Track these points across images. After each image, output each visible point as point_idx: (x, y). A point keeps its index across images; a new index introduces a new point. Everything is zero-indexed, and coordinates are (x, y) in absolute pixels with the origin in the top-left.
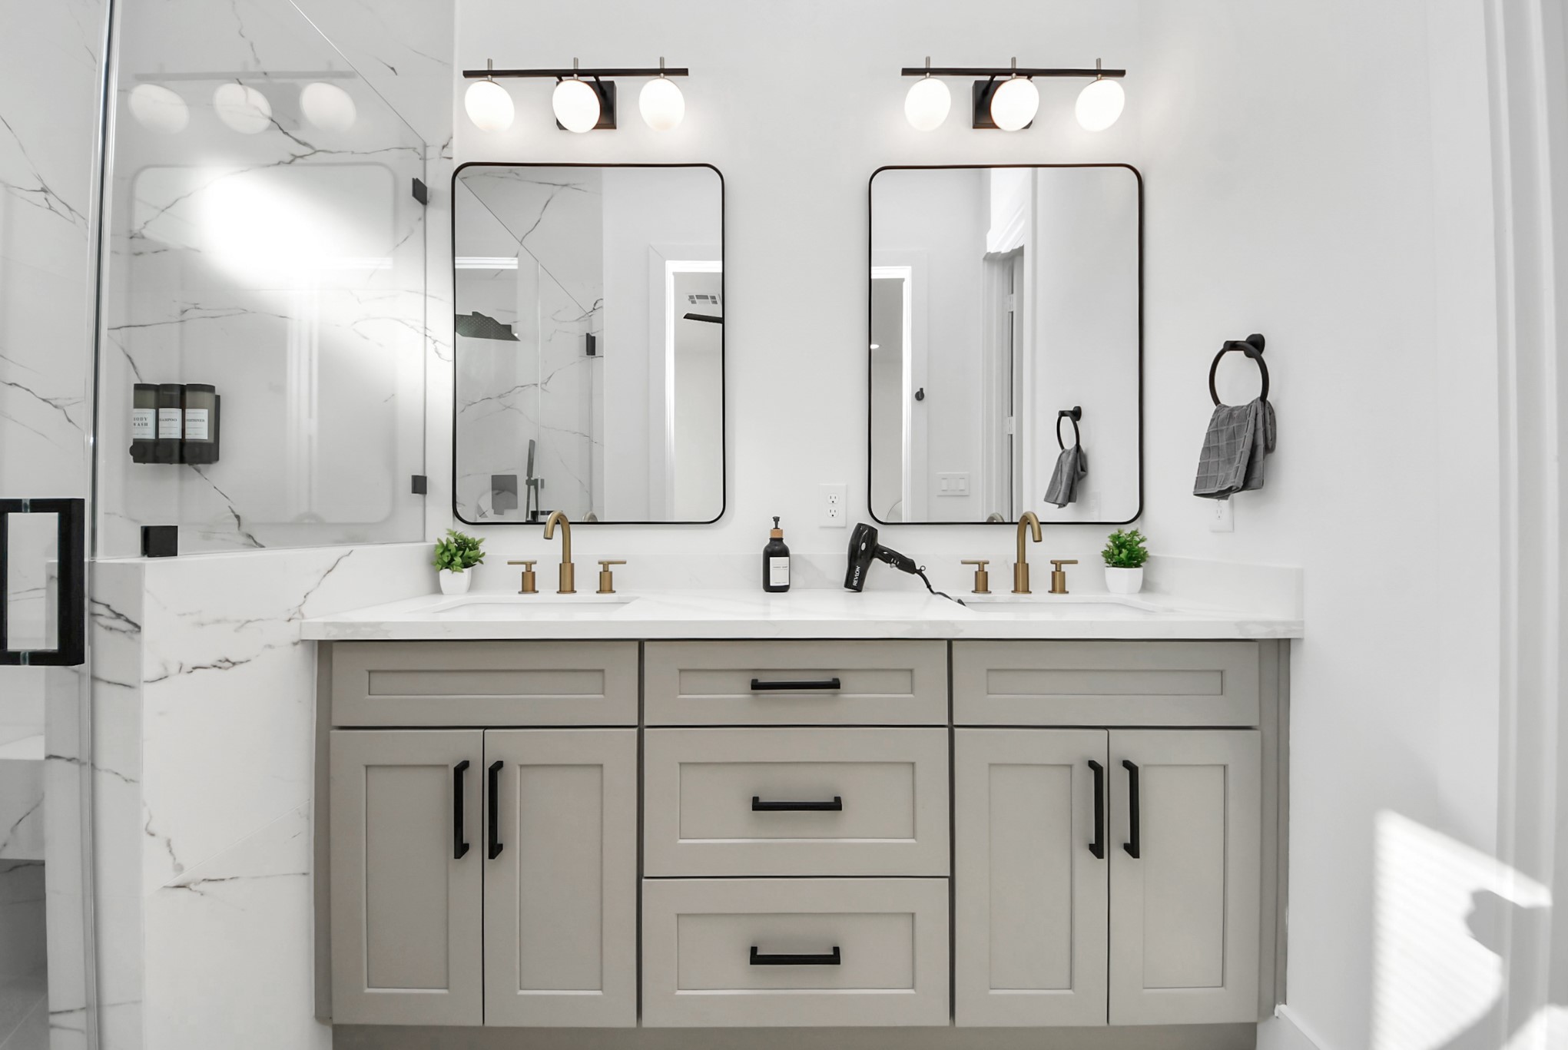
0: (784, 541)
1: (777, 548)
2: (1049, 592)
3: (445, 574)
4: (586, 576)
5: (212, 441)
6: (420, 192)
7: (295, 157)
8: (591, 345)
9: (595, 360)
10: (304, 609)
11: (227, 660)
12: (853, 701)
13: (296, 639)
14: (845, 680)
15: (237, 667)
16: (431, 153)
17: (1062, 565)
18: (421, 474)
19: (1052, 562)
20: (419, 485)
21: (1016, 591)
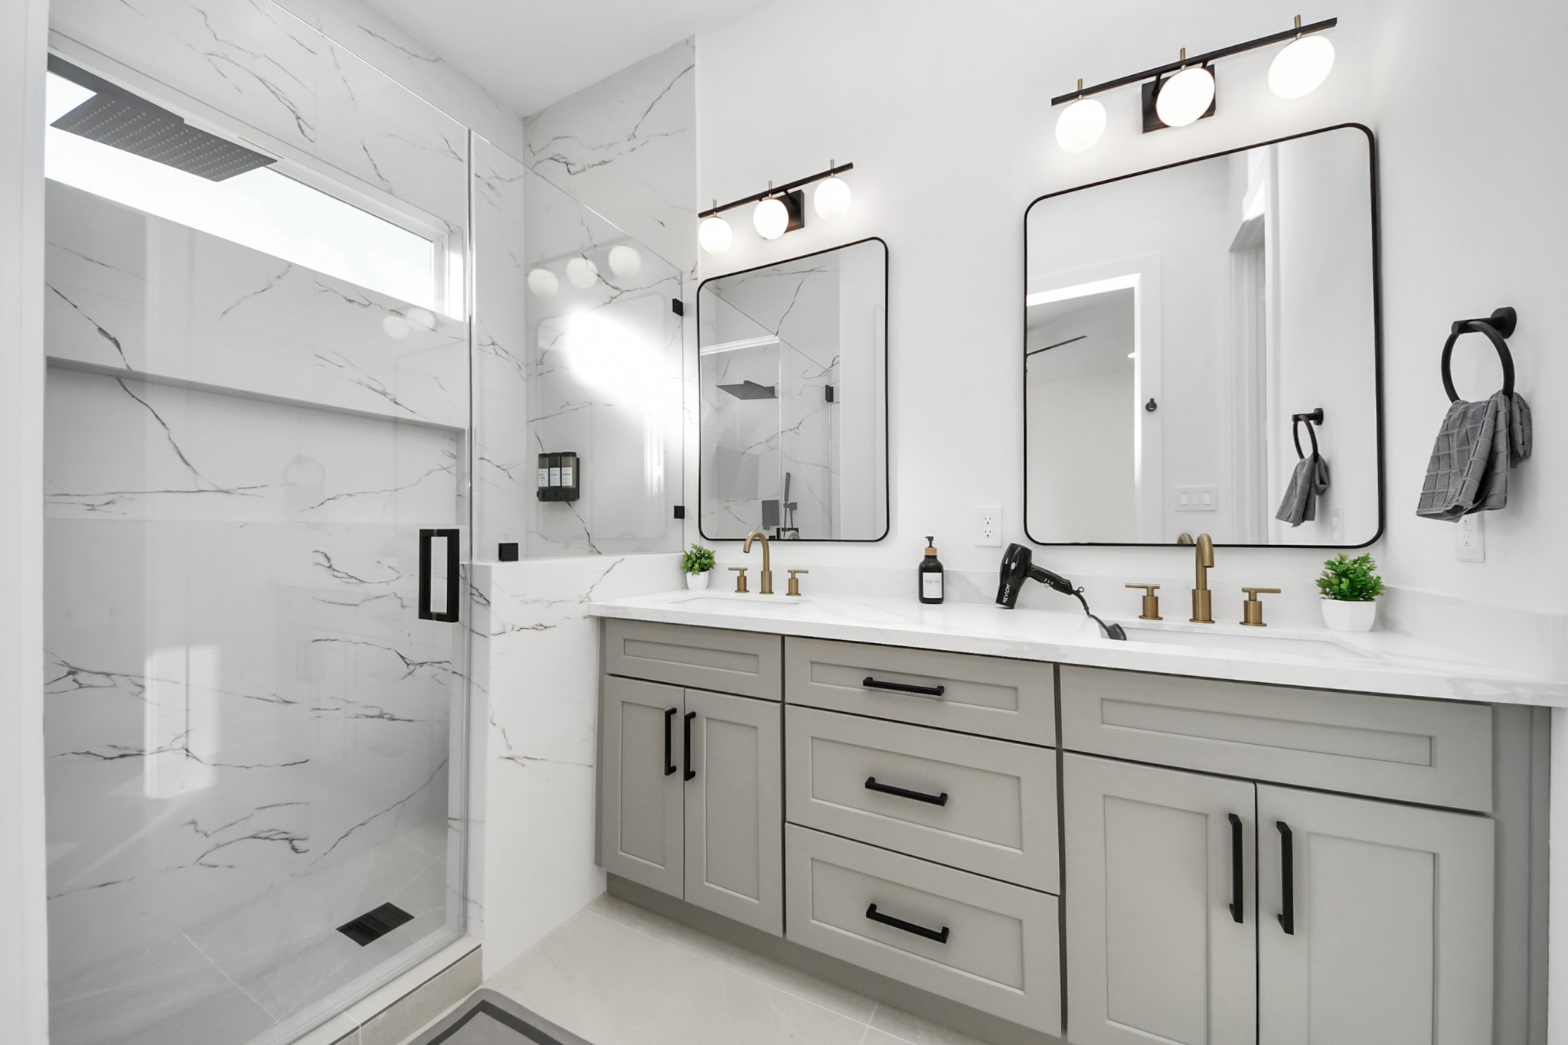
0: (938, 558)
1: (931, 564)
2: (1241, 623)
3: (689, 574)
4: (780, 583)
5: (575, 487)
6: (678, 307)
7: (612, 298)
8: (830, 394)
9: (834, 406)
10: (591, 596)
11: (542, 625)
12: (956, 709)
13: (586, 615)
14: (951, 689)
15: (547, 629)
16: (686, 277)
17: (1258, 594)
18: (681, 505)
19: (1244, 590)
20: (679, 512)
21: (1195, 619)
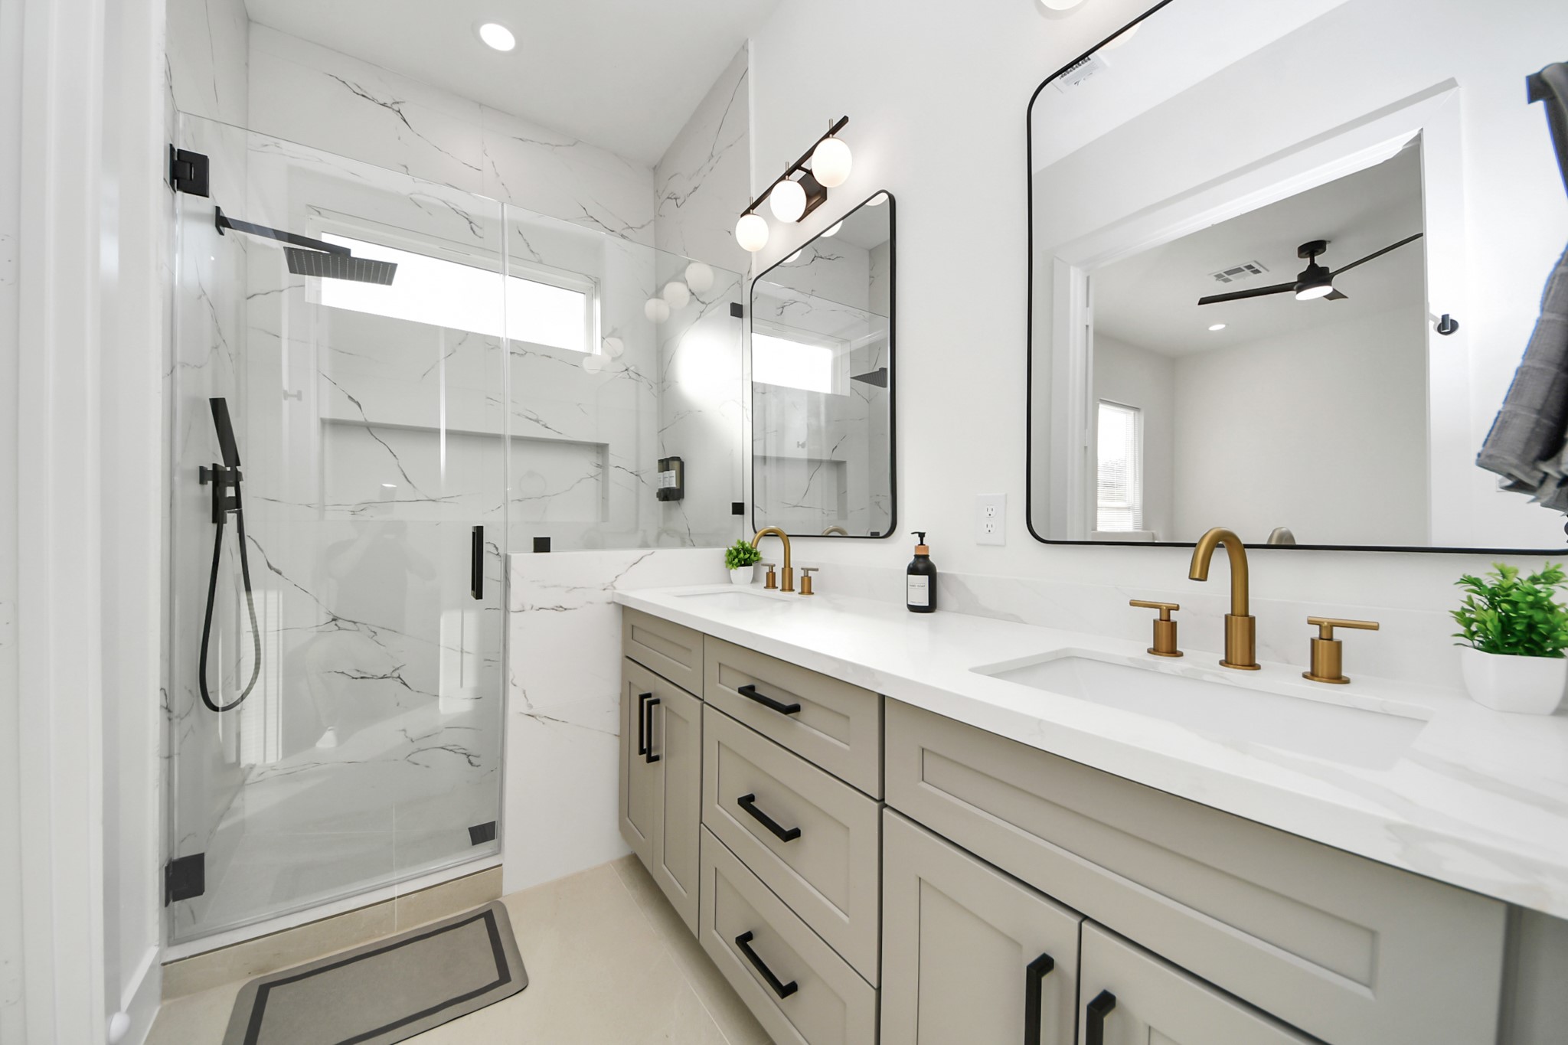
0: (930, 558)
1: (921, 565)
2: (1305, 676)
3: (731, 569)
4: (797, 578)
5: (678, 487)
6: (737, 311)
10: (615, 584)
11: (561, 607)
12: (802, 732)
13: (610, 601)
14: (806, 712)
15: (566, 611)
18: (741, 502)
20: (738, 509)
21: (1227, 662)
